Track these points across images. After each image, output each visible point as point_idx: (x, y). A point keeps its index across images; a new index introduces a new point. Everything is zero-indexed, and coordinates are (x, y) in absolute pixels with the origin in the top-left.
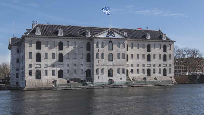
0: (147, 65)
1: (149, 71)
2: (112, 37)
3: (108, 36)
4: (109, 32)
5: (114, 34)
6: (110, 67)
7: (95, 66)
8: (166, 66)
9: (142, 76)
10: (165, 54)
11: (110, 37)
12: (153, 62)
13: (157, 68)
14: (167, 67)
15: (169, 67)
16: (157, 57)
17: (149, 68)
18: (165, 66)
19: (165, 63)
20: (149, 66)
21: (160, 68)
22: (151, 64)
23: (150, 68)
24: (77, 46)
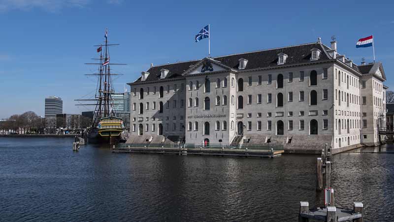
0: (277, 113)
1: (280, 125)
2: (209, 71)
3: (204, 71)
4: (204, 64)
5: (211, 67)
6: (206, 120)
7: (187, 119)
8: (317, 114)
9: (266, 134)
10: (315, 89)
11: (206, 72)
12: (288, 106)
13: (296, 119)
14: (317, 116)
15: (324, 116)
16: (297, 97)
17: (280, 119)
18: (314, 113)
19: (314, 108)
20: (281, 115)
21: (303, 118)
22: (284, 111)
23: (283, 119)
24: (177, 90)
